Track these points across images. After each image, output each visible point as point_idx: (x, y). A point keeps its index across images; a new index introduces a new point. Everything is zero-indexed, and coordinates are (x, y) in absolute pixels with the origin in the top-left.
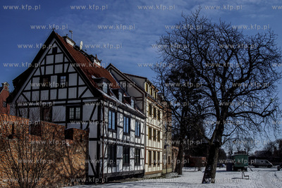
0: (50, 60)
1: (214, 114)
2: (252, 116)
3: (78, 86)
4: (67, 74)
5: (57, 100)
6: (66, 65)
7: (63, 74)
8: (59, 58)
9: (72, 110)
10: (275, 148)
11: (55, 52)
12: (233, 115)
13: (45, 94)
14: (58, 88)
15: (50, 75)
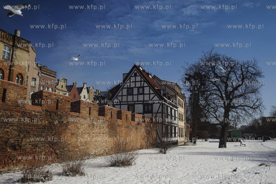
0: (133, 79)
1: (222, 107)
2: (246, 108)
3: (150, 94)
4: (143, 87)
5: (138, 101)
6: (142, 83)
7: (141, 87)
8: (138, 78)
9: (146, 107)
10: (259, 124)
11: (136, 75)
12: (235, 108)
13: (130, 98)
14: (138, 95)
15: (133, 88)
